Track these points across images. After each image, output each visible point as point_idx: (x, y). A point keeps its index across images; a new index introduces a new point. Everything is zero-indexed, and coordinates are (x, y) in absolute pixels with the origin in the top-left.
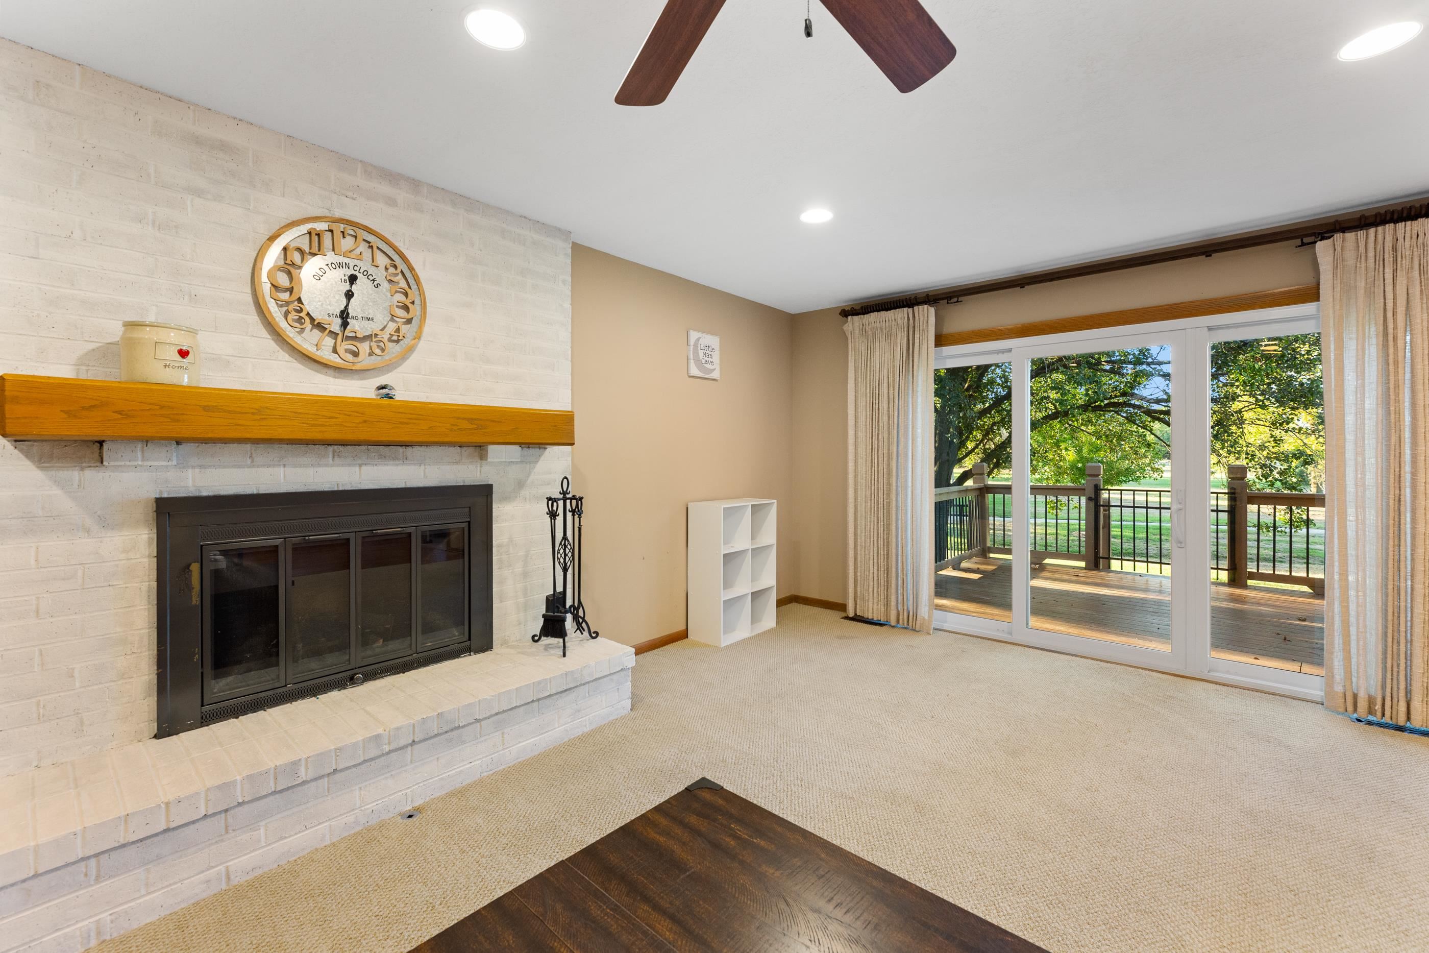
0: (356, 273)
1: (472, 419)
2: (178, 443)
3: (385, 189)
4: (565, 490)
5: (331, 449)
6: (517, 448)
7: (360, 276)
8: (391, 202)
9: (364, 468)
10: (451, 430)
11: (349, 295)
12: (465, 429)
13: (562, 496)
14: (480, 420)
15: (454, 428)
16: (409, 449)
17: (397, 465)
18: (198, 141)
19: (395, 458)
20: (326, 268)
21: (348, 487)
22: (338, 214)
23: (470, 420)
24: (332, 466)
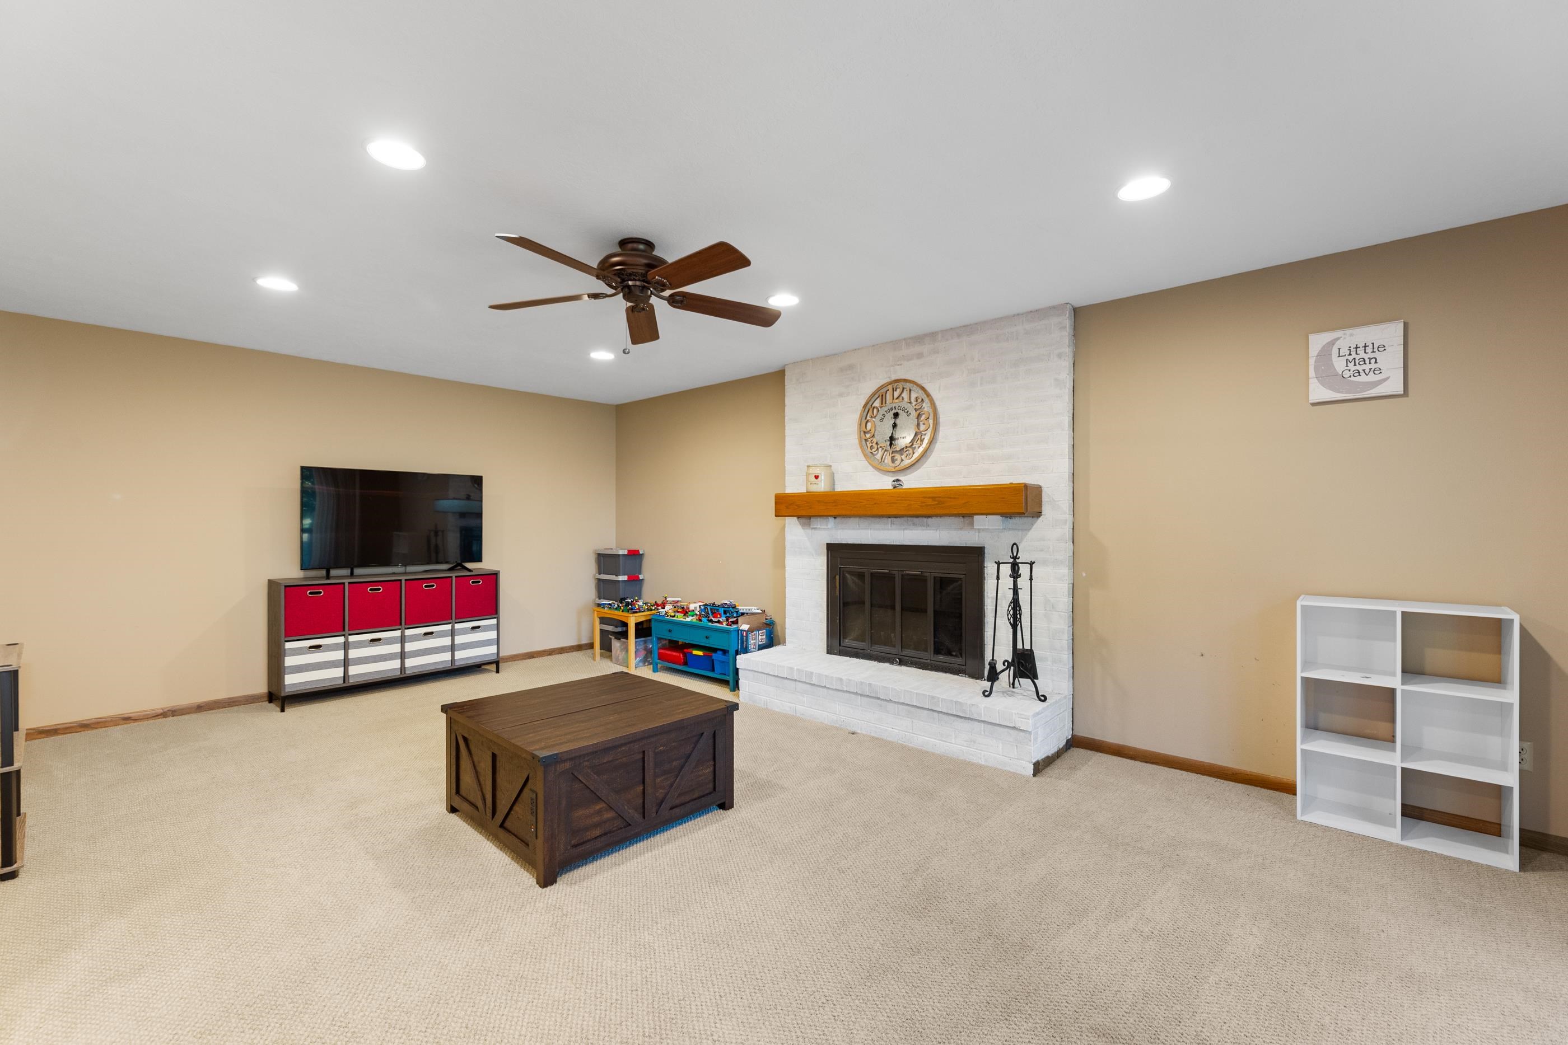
0: (898, 411)
1: (935, 497)
2: (835, 518)
3: (917, 349)
4: (1015, 555)
5: (890, 520)
6: (998, 517)
7: (900, 412)
8: (920, 356)
9: (906, 531)
10: (921, 506)
11: (895, 426)
12: (930, 505)
13: (1011, 560)
14: (940, 497)
15: (923, 504)
16: (930, 519)
17: (923, 530)
18: (842, 370)
19: (922, 525)
20: (885, 413)
21: (898, 543)
22: (894, 378)
23: (933, 498)
24: (892, 530)
